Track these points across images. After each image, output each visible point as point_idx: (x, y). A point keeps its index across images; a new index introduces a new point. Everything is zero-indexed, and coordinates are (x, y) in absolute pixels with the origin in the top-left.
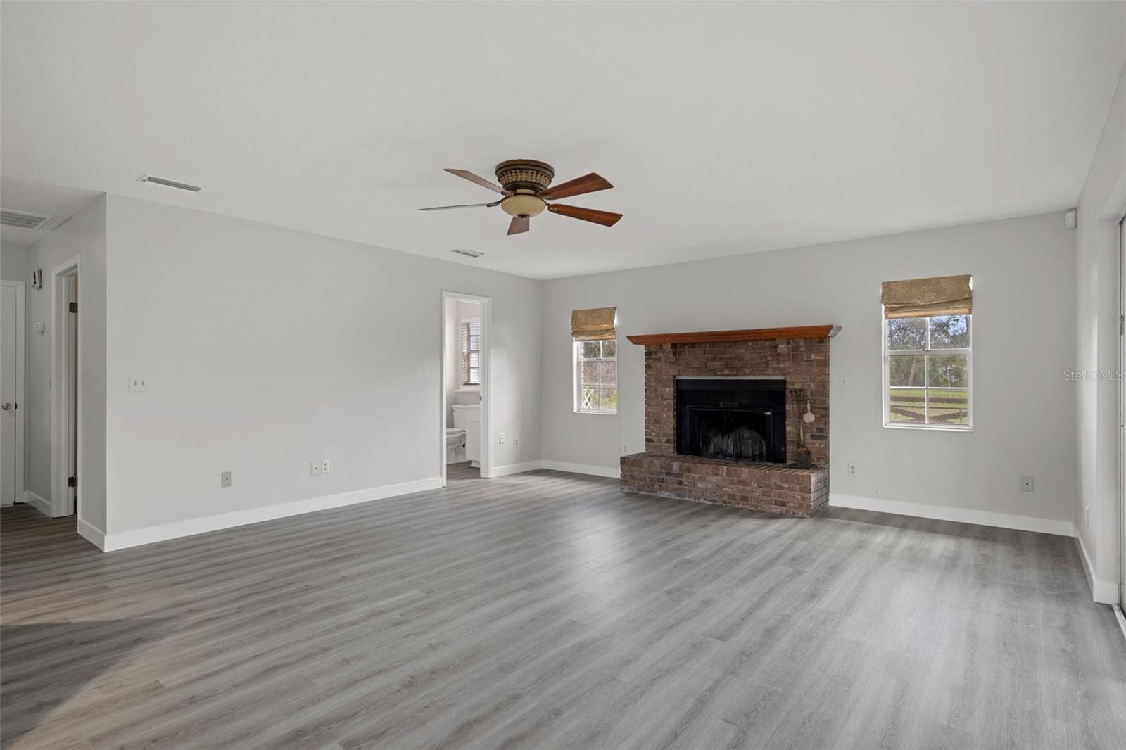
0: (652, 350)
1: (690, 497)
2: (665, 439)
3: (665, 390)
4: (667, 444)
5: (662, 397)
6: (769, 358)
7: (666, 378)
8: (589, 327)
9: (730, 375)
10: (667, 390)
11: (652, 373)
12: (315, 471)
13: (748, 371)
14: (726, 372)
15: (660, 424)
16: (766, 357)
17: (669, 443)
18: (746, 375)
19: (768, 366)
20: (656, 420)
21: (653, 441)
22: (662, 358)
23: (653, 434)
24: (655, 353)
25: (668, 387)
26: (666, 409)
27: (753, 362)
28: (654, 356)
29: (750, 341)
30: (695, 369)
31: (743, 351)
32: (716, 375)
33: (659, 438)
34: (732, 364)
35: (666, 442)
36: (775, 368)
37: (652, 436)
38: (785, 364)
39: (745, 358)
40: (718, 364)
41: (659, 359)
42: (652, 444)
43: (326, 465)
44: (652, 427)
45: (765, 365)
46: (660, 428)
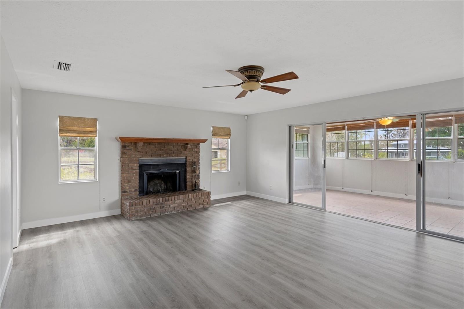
0: (126, 145)
1: (168, 212)
2: (134, 190)
3: (134, 165)
4: (135, 192)
5: (132, 169)
6: (182, 150)
7: (135, 159)
8: (75, 128)
9: (166, 157)
10: (135, 165)
11: (127, 157)
13: (173, 155)
14: (165, 156)
15: (131, 182)
16: (180, 149)
17: (136, 191)
18: (173, 157)
19: (181, 153)
20: (128, 181)
21: (127, 192)
22: (132, 149)
23: (127, 188)
24: (128, 146)
25: (135, 163)
26: (134, 175)
27: (176, 152)
28: (127, 148)
29: (174, 143)
30: (150, 155)
31: (172, 147)
32: (161, 157)
33: (130, 190)
34: (167, 152)
35: (134, 191)
36: (183, 154)
37: (126, 189)
38: (187, 152)
39: (173, 150)
40: (161, 152)
41: (131, 149)
42: (126, 193)
44: (126, 185)
45: (180, 153)
46: (131, 185)
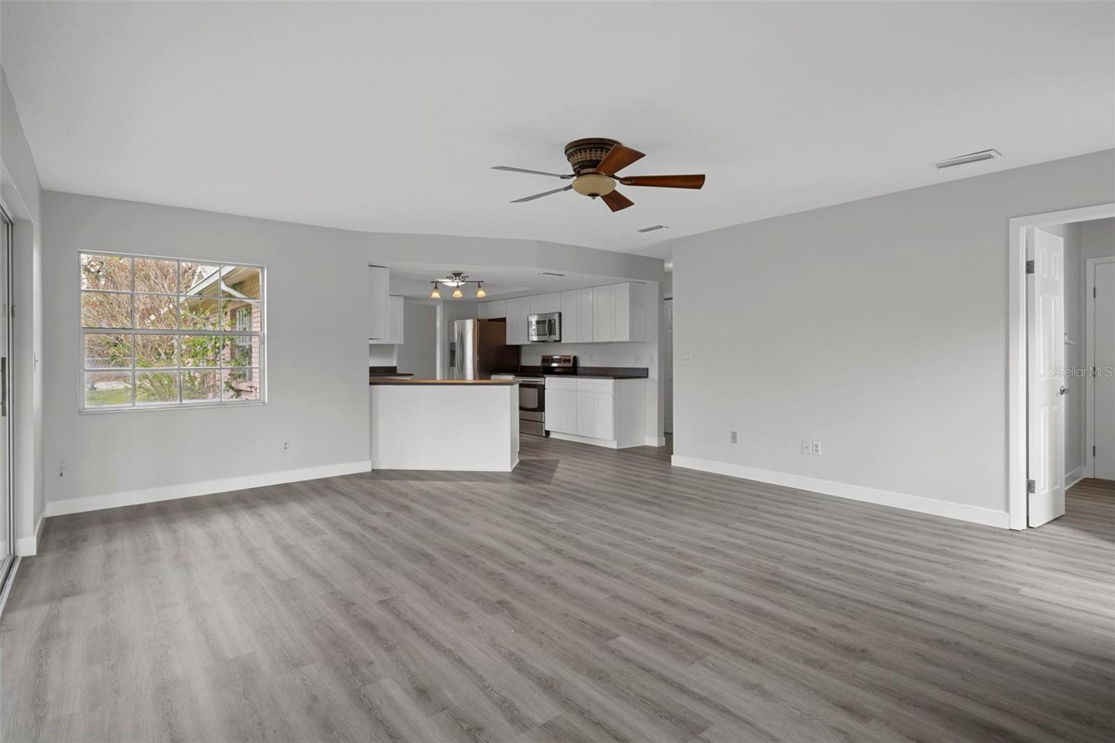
12: (805, 450)
43: (817, 446)
